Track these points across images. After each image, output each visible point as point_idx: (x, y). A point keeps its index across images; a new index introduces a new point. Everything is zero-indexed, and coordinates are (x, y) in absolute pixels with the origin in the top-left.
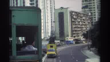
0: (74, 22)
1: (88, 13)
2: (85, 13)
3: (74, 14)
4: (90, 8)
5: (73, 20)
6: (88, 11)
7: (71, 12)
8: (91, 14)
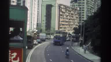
0: (61, 15)
1: (77, 8)
2: (73, 8)
3: (62, 7)
4: (78, 3)
5: (61, 13)
6: (76, 5)
7: (59, 5)
8: (80, 9)
